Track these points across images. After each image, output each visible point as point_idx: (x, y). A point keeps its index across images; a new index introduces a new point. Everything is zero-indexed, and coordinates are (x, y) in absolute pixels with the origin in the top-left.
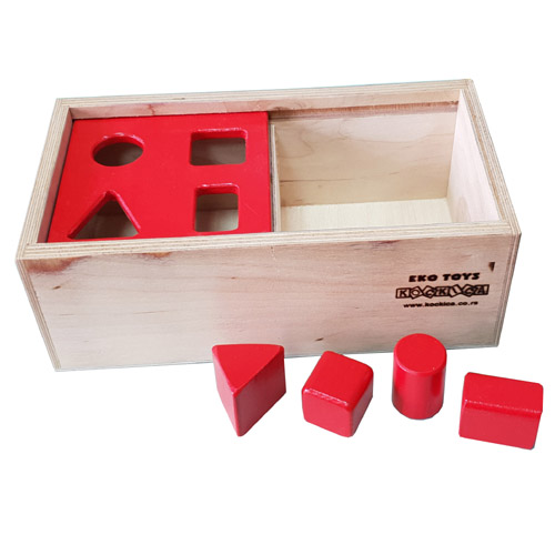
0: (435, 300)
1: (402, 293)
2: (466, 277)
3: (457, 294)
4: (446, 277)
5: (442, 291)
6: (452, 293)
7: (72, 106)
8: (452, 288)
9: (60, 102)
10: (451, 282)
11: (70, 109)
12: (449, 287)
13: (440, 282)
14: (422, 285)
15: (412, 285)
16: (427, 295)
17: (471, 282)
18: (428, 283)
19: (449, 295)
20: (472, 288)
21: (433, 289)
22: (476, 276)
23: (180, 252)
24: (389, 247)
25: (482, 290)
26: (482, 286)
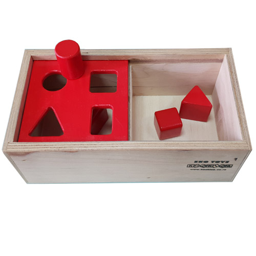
0: (205, 168)
1: (190, 166)
2: (222, 162)
3: (217, 167)
4: (213, 162)
5: (210, 166)
6: (214, 166)
7: (33, 55)
8: (215, 165)
9: (27, 51)
10: (214, 163)
11: (31, 56)
12: (213, 165)
13: (210, 163)
14: (200, 164)
15: (196, 164)
16: (202, 167)
17: (224, 163)
18: (203, 163)
19: (213, 167)
20: (224, 165)
21: (205, 165)
22: (227, 162)
23: (83, 151)
24: (186, 152)
25: (229, 166)
26: (229, 165)
